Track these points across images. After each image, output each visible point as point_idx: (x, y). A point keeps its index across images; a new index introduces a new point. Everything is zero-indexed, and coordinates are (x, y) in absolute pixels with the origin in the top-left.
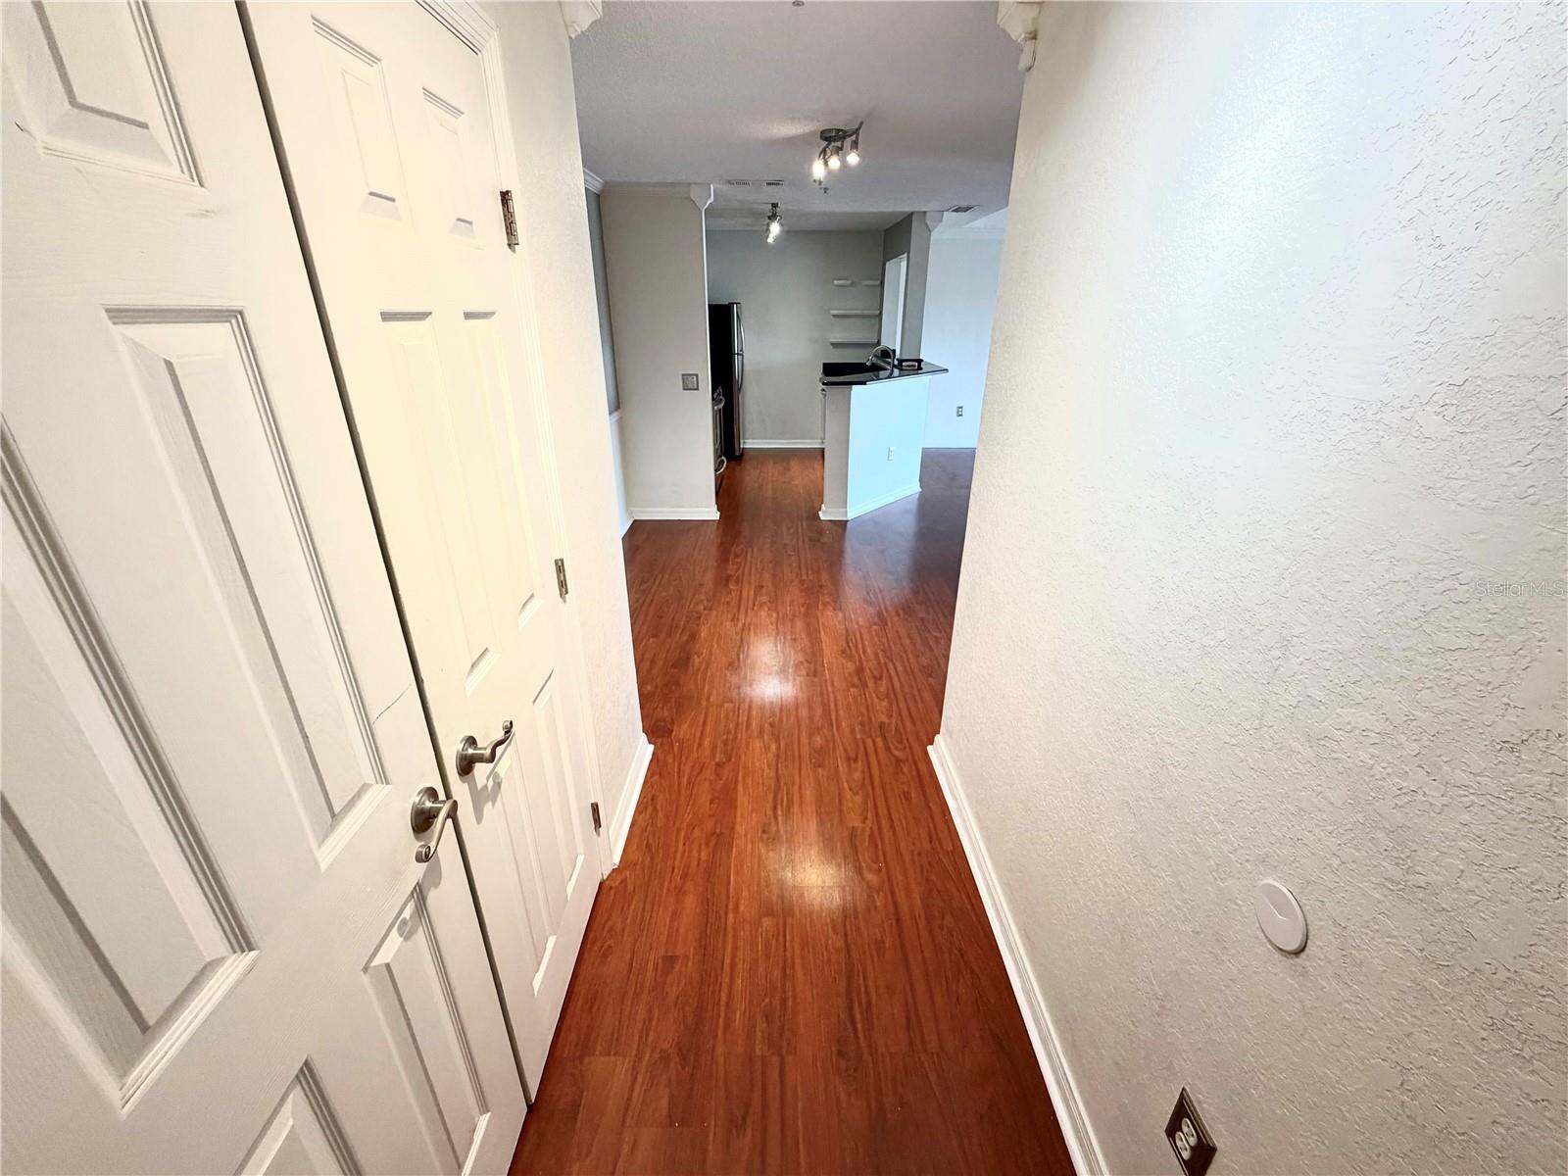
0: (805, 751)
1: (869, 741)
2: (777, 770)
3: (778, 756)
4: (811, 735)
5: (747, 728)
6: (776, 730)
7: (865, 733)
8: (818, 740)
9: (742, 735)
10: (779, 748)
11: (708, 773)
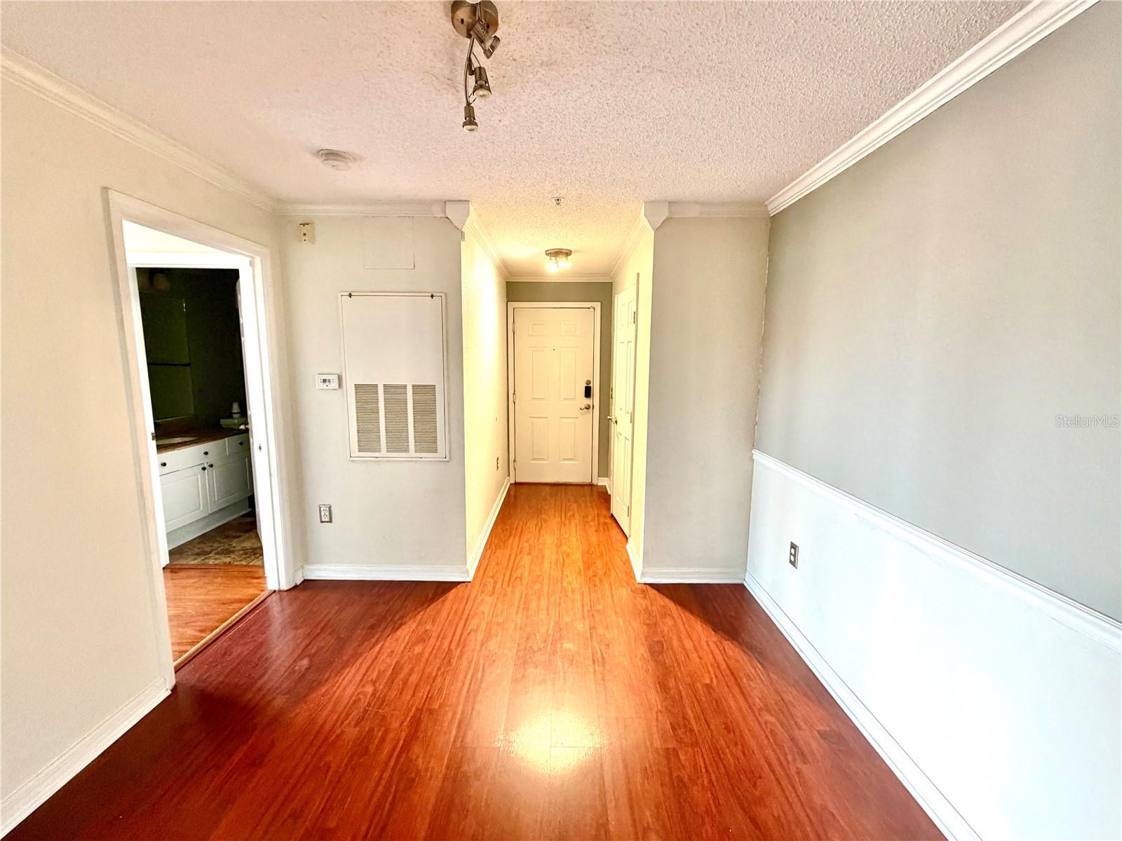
0: (546, 581)
1: (505, 585)
2: (563, 574)
3: (562, 580)
4: (541, 590)
5: (583, 594)
6: (563, 593)
7: (506, 591)
8: (537, 587)
9: (586, 590)
10: (562, 583)
11: (600, 573)
